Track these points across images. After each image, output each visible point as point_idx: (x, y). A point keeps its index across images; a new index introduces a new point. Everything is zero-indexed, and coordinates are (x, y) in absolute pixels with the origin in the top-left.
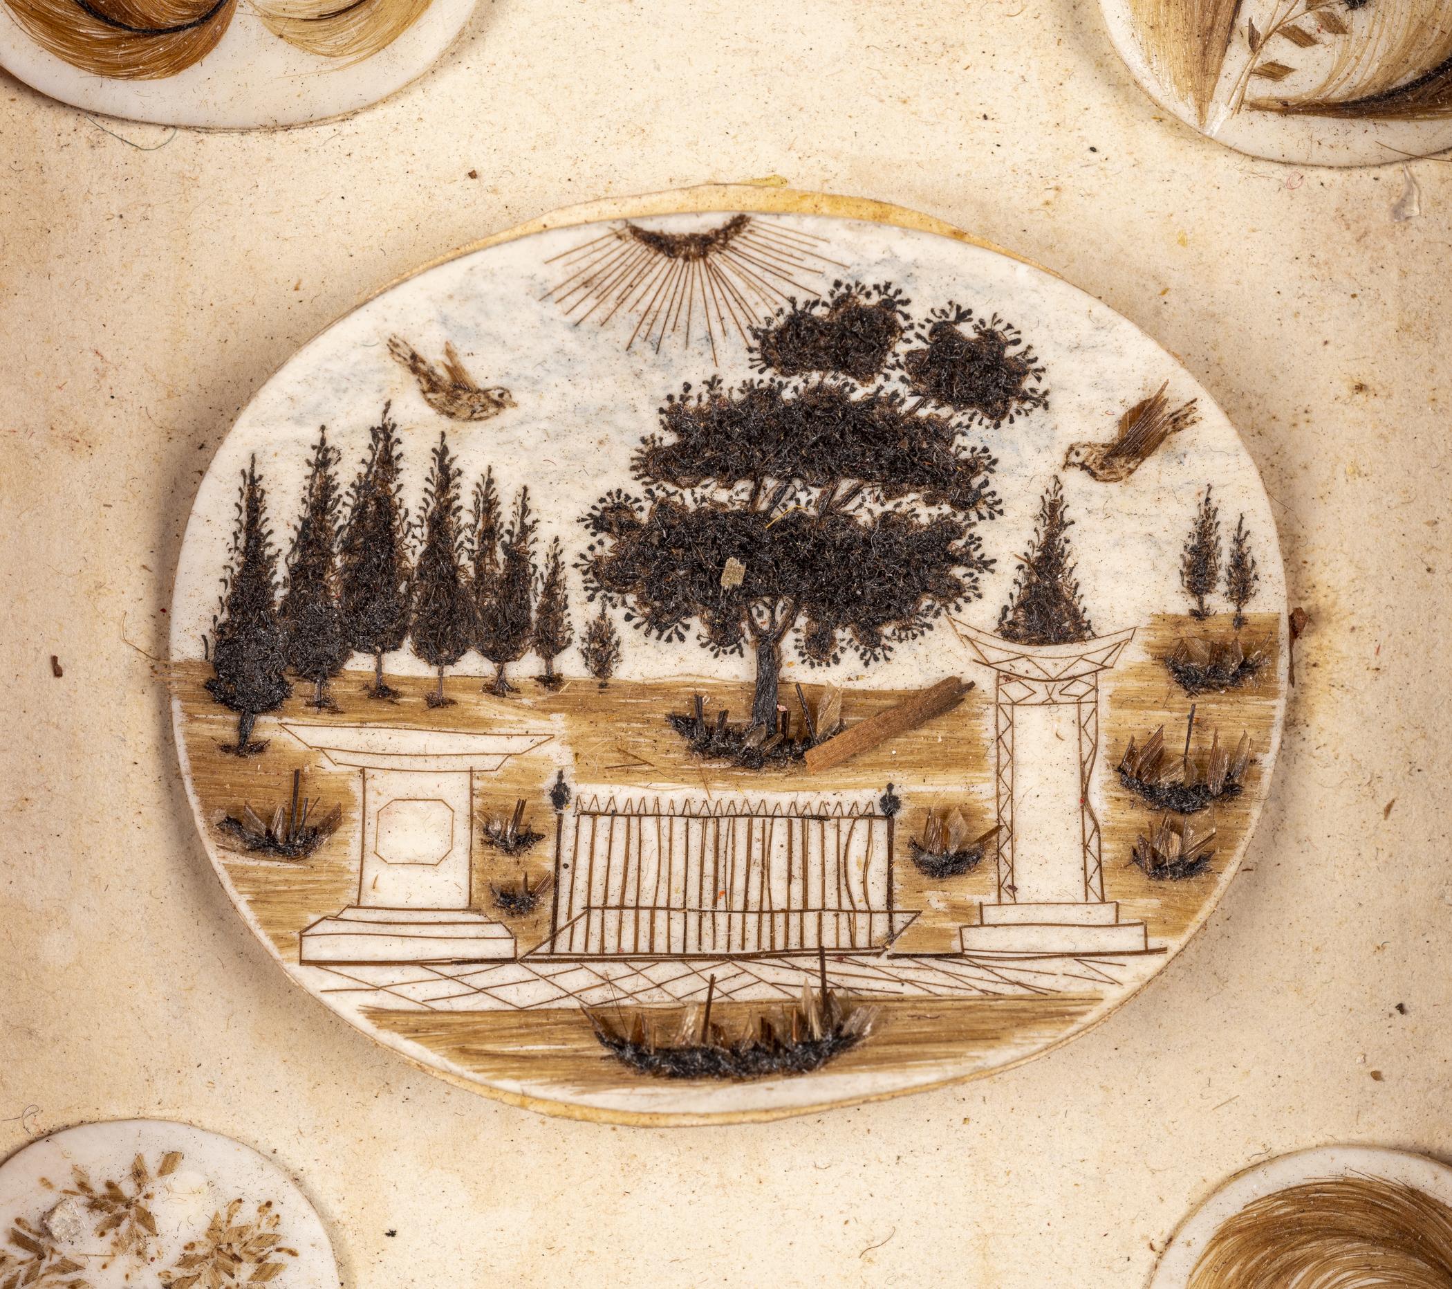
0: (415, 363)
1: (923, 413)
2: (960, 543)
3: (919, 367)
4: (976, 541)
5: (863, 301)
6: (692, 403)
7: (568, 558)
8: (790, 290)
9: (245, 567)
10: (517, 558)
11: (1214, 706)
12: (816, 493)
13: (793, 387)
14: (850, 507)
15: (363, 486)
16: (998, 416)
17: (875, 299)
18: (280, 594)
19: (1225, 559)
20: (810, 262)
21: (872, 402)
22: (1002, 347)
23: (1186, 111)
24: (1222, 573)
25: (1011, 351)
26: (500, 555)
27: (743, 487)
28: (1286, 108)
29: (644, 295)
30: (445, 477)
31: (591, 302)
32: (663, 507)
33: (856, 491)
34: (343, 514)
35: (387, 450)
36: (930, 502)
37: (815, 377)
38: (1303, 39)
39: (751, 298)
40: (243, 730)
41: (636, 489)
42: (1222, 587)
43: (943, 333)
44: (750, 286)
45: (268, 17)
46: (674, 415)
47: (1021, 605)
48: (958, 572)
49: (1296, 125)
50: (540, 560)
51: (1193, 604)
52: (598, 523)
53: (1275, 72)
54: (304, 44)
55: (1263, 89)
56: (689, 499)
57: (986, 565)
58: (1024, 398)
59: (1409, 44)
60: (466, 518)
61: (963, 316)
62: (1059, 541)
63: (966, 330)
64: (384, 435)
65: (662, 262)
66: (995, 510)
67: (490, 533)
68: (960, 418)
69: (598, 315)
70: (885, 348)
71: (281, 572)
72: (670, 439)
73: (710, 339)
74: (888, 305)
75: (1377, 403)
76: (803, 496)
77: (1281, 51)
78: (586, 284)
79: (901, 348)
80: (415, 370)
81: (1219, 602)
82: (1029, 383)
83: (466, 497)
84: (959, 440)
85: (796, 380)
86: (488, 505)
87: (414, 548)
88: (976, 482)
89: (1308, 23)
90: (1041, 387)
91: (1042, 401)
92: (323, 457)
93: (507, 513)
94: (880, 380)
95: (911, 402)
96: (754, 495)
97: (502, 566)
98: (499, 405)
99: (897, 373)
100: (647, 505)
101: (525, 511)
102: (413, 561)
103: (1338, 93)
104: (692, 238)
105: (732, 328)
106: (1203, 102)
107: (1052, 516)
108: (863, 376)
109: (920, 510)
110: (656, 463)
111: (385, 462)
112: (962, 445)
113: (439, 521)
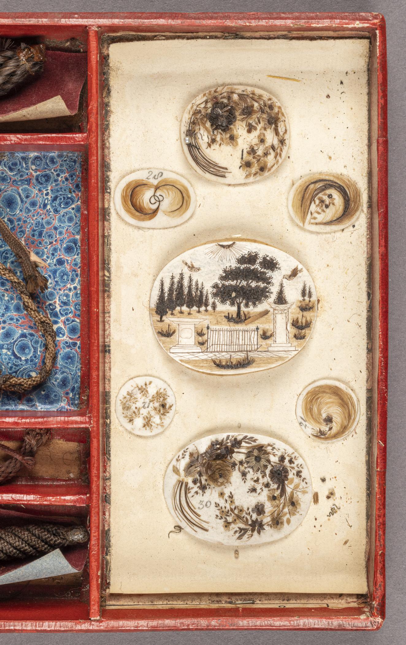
0: (186, 264)
1: (262, 270)
2: (268, 290)
3: (261, 263)
4: (270, 289)
5: (252, 254)
6: (227, 269)
7: (209, 292)
8: (242, 253)
9: (161, 294)
10: (201, 292)
11: (305, 313)
12: (246, 282)
13: (242, 267)
14: (251, 284)
15: (179, 282)
16: (273, 270)
17: (254, 254)
18: (166, 298)
19: (307, 292)
20: (244, 249)
21: (255, 269)
22: (273, 260)
23: (301, 225)
24: (307, 294)
25: (274, 261)
26: (199, 292)
27: (235, 281)
28: (316, 224)
29: (220, 254)
30: (191, 280)
31: (212, 255)
32: (223, 285)
33: (252, 282)
34: (175, 286)
35: (182, 277)
36: (263, 283)
37: (245, 265)
38: (319, 213)
39: (236, 254)
40: (161, 318)
41: (219, 282)
42: (307, 296)
43: (264, 259)
44: (236, 252)
45: (164, 212)
46: (225, 271)
47: (277, 299)
48: (267, 294)
49: (318, 226)
50: (205, 293)
51: (303, 298)
52: (214, 287)
53: (315, 218)
54: (169, 216)
55: (313, 221)
56: (227, 283)
57: (272, 293)
58: (277, 268)
59: (335, 214)
60: (194, 286)
61: (267, 256)
62: (282, 289)
63: (268, 258)
64: (181, 274)
65: (222, 248)
66: (273, 285)
67: (197, 289)
68: (268, 271)
69: (214, 257)
70: (256, 261)
71: (166, 295)
72: (224, 275)
73: (230, 260)
74: (256, 255)
75: (330, 268)
76: (244, 283)
77: (316, 215)
78: (212, 252)
79: (258, 261)
80: (186, 265)
81: (307, 298)
82: (277, 266)
83: (194, 283)
84: (267, 274)
85: (243, 266)
86: (197, 284)
87: (186, 291)
88: (270, 281)
89: (320, 211)
90: (279, 267)
91: (280, 269)
92: (173, 278)
93: (200, 286)
94: (255, 266)
95: (260, 269)
96: (237, 282)
97: (199, 294)
98: (199, 270)
99: (258, 265)
100: (221, 284)
101: (203, 285)
102: (186, 293)
103: (324, 221)
104: (227, 246)
105: (233, 258)
106: (304, 223)
107: (282, 286)
108: (253, 265)
109: (262, 285)
110: (222, 278)
111: (182, 278)
112: (268, 275)
113: (190, 287)
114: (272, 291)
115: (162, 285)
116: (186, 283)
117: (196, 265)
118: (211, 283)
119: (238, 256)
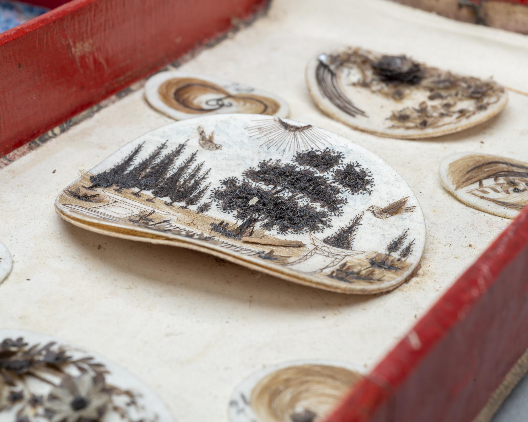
1: (333, 185)
2: (325, 219)
3: (338, 173)
4: (330, 220)
5: (332, 154)
6: (270, 164)
7: (210, 188)
8: (313, 146)
9: (123, 164)
10: (197, 184)
12: (291, 194)
13: (300, 168)
14: (298, 201)
15: (168, 156)
16: (354, 191)
17: (336, 154)
18: (127, 171)
19: (404, 246)
20: (323, 141)
21: (321, 177)
22: (366, 175)
24: (401, 250)
25: (367, 178)
26: (192, 182)
27: (271, 186)
29: (273, 136)
30: (191, 159)
31: (258, 133)
33: (302, 197)
34: (158, 161)
35: (180, 150)
36: (322, 206)
37: (308, 167)
39: (302, 145)
41: (240, 178)
42: (399, 252)
43: (350, 166)
44: (303, 141)
46: (263, 165)
47: (335, 237)
48: (320, 225)
50: (202, 186)
52: (225, 183)
56: (253, 185)
57: (329, 226)
58: (365, 189)
60: (190, 171)
61: (358, 166)
62: (355, 228)
63: (357, 169)
64: (182, 146)
65: (283, 129)
66: (341, 214)
67: (193, 176)
68: (344, 189)
69: (258, 136)
70: (332, 166)
71: (131, 168)
72: (258, 170)
73: (284, 151)
74: (339, 157)
76: (286, 194)
78: (259, 128)
79: (336, 168)
80: (201, 134)
81: (396, 255)
82: (368, 187)
83: (193, 166)
84: (340, 194)
85: (302, 167)
86: (198, 169)
87: (170, 173)
88: (339, 206)
90: (371, 189)
91: (370, 193)
92: (163, 146)
93: (201, 173)
94: (326, 173)
95: (331, 181)
96: (273, 189)
97: (191, 184)
98: (217, 148)
99: (332, 173)
100: (241, 183)
101: (207, 173)
102: (168, 176)
105: (292, 150)
107: (357, 221)
108: (322, 171)
109: (318, 207)
110: (251, 174)
111: (178, 152)
112: (340, 196)
113: (182, 169)
114: (332, 223)
115: (136, 152)
116: (179, 162)
117: (217, 140)
118: (226, 176)
119: (304, 149)
